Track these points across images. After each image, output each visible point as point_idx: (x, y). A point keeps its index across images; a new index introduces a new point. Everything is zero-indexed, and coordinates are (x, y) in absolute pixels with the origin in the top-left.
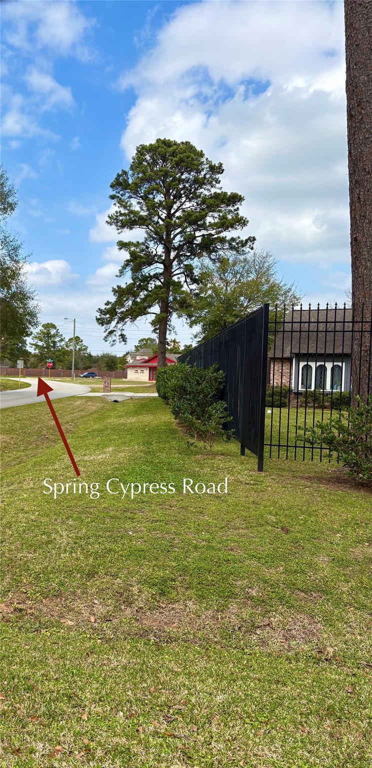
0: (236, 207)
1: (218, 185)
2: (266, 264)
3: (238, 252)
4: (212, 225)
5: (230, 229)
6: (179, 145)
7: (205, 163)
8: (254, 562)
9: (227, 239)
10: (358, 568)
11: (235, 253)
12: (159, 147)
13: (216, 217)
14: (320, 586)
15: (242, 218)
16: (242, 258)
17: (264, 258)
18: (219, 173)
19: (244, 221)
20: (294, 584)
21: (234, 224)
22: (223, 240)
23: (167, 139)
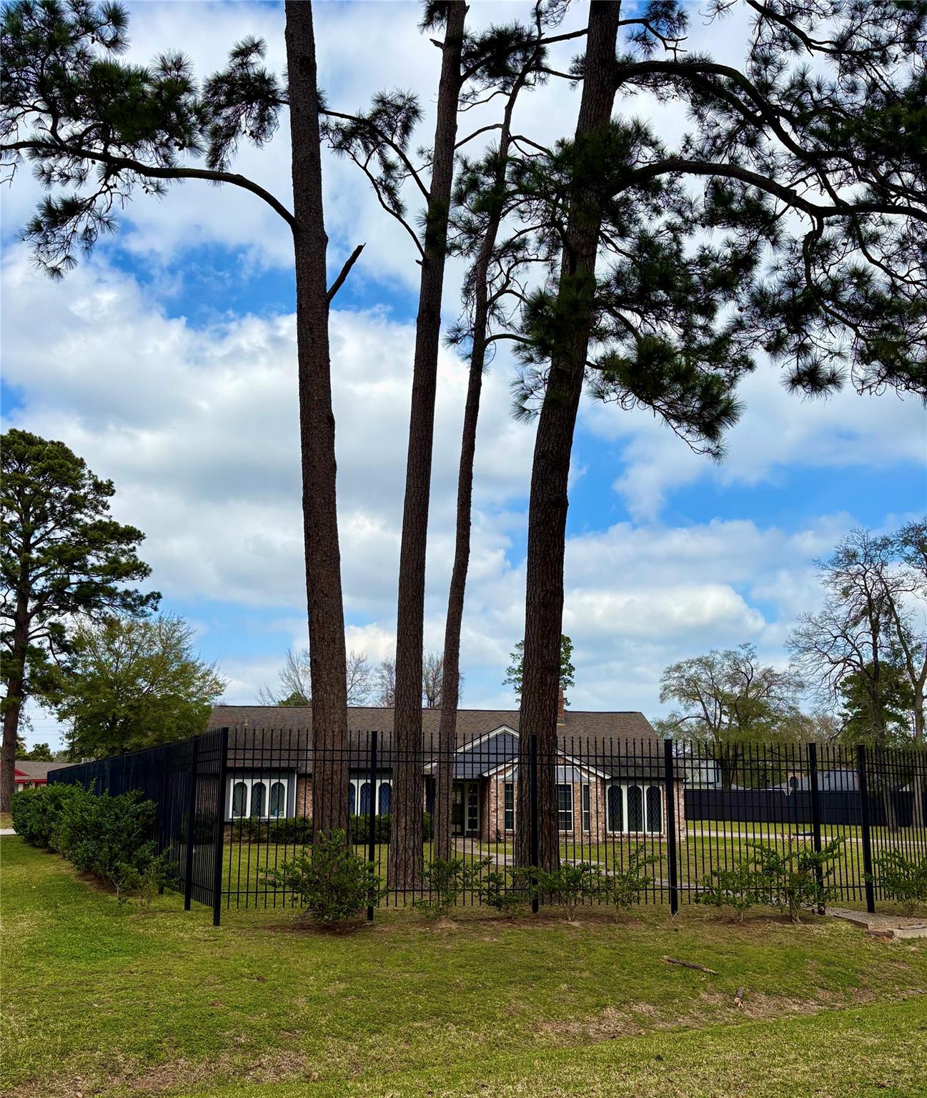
0: (131, 546)
1: (105, 512)
2: (177, 634)
3: (133, 611)
4: (97, 570)
5: (124, 578)
6: (46, 443)
7: (87, 476)
8: (237, 1013)
9: (118, 591)
10: (333, 1003)
11: (130, 613)
12: (14, 442)
13: (102, 558)
14: (302, 1024)
15: (142, 565)
16: (141, 621)
17: (174, 625)
18: (107, 494)
19: (146, 569)
20: (279, 1026)
21: (130, 572)
22: (112, 593)
23: (27, 432)
